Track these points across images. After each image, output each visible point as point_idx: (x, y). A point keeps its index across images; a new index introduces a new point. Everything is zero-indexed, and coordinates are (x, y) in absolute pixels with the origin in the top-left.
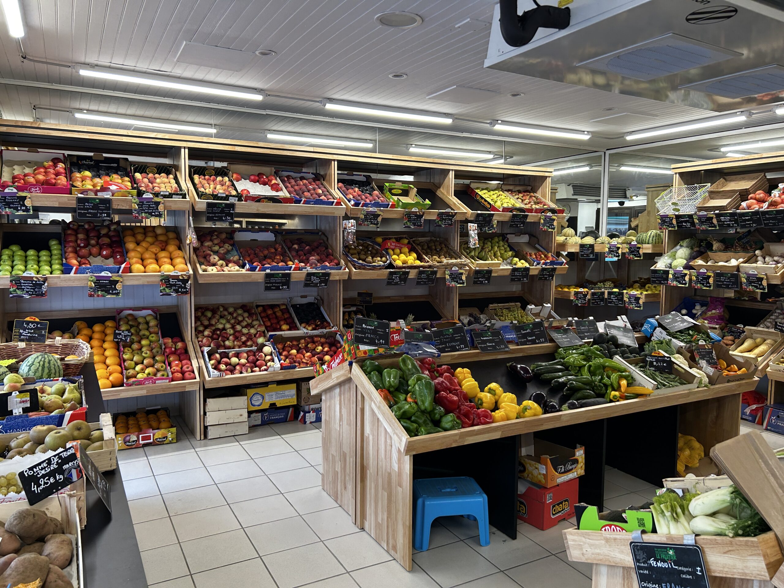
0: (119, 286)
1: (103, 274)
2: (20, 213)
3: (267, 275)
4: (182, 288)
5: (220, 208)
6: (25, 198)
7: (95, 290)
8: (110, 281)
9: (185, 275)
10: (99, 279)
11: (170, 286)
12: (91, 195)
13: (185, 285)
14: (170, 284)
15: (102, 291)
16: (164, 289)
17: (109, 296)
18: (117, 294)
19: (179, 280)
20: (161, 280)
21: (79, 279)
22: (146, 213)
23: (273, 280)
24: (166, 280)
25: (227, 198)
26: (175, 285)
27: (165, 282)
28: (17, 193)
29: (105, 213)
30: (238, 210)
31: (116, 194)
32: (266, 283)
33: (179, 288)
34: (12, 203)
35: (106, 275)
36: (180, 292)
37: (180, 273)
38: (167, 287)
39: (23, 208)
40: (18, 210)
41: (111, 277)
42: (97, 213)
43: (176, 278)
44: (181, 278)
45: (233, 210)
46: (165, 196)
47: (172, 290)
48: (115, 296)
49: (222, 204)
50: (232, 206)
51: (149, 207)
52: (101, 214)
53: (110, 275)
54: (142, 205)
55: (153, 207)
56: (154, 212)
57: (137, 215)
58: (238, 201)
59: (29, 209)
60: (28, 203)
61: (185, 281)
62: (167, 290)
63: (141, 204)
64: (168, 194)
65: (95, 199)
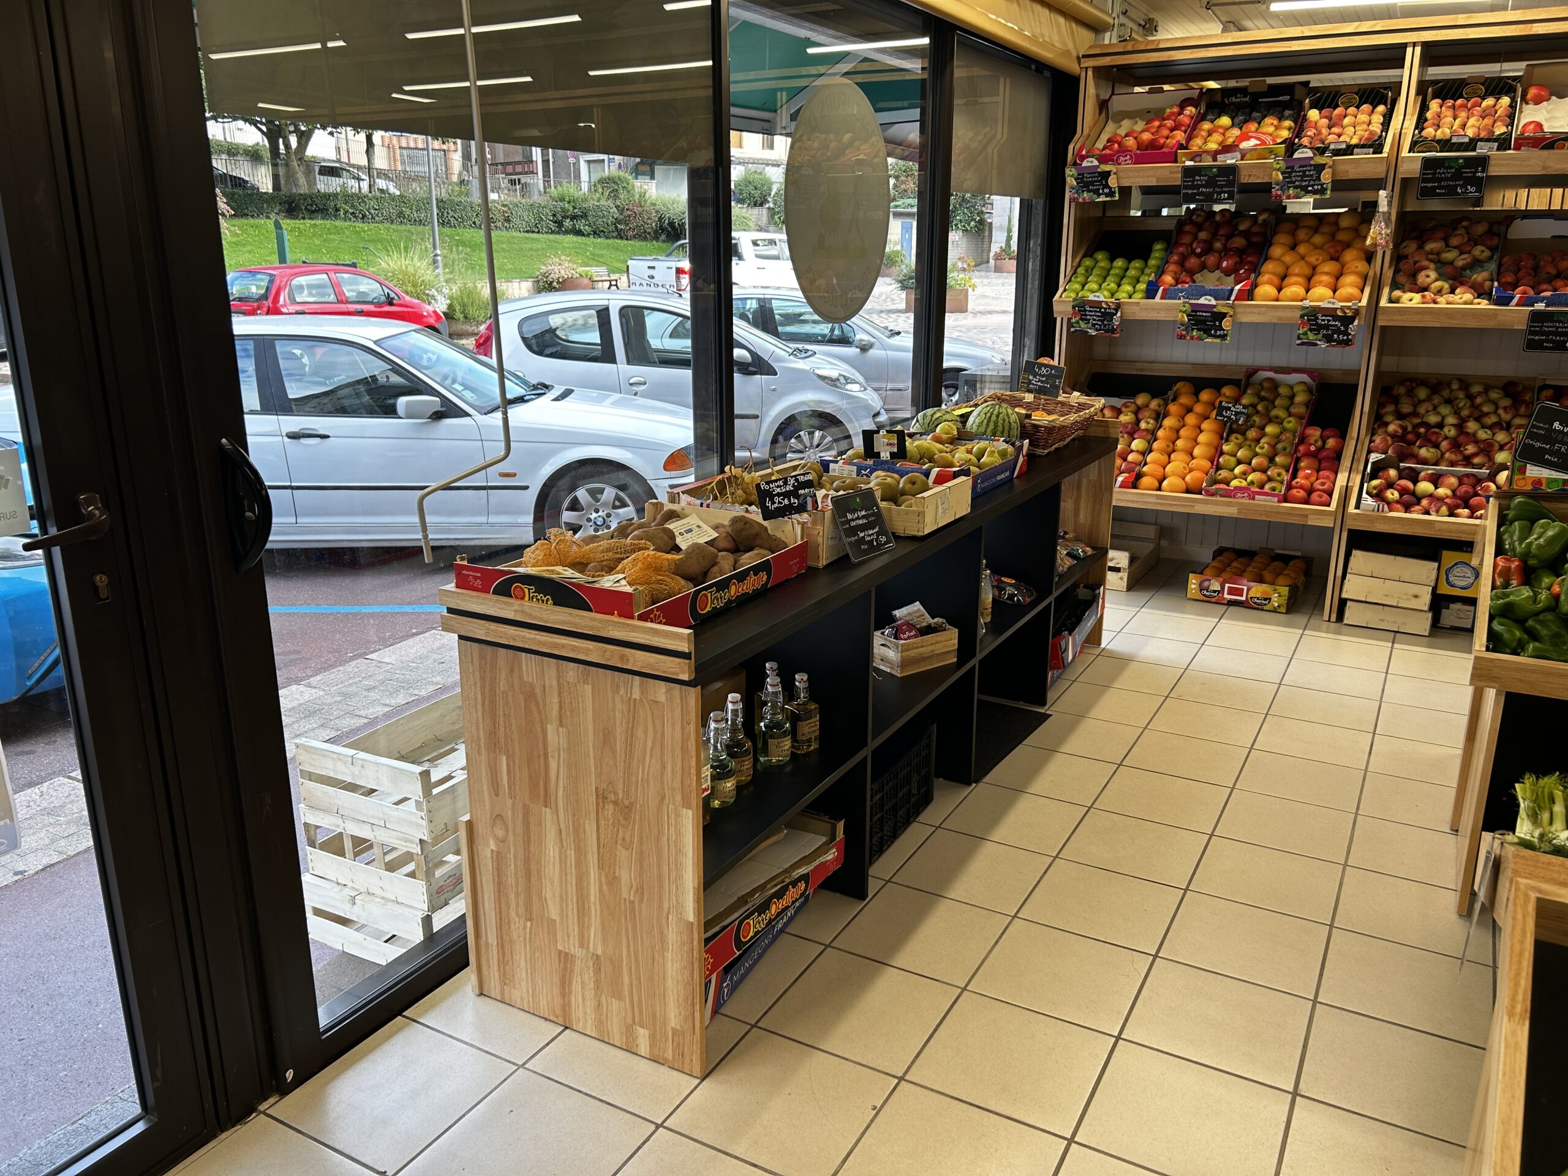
0: (1226, 324)
1: (1203, 301)
2: (1102, 199)
3: (1536, 316)
4: (1338, 331)
5: (1452, 168)
6: (1107, 174)
7: (1188, 328)
8: (1213, 313)
9: (1349, 308)
10: (1196, 308)
11: (1317, 328)
12: (1207, 162)
13: (1347, 328)
14: (1317, 324)
15: (1199, 330)
16: (1305, 334)
17: (1209, 340)
18: (1223, 337)
19: (1336, 318)
20: (1302, 316)
21: (1168, 309)
22: (1296, 187)
23: (1548, 327)
24: (1312, 316)
25: (1472, 144)
26: (1327, 327)
27: (1309, 320)
28: (1098, 167)
29: (1225, 192)
30: (1494, 170)
31: (1248, 156)
32: (1532, 333)
33: (1334, 332)
34: (1092, 183)
35: (1207, 302)
36: (1335, 341)
37: (1339, 305)
38: (1311, 330)
39: (1106, 191)
40: (1099, 195)
41: (1214, 306)
42: (1213, 192)
43: (1330, 312)
44: (1339, 313)
45: (1483, 171)
46: (1337, 153)
47: (1320, 336)
48: (1218, 341)
49: (1458, 158)
50: (1483, 162)
51: (1304, 175)
52: (1219, 193)
53: (1213, 302)
54: (1290, 173)
55: (1311, 176)
56: (1313, 186)
57: (1279, 192)
58: (1498, 149)
59: (1114, 192)
60: (1112, 182)
61: (1347, 320)
62: (1311, 336)
63: (1288, 172)
64: (1344, 146)
65: (1211, 167)
